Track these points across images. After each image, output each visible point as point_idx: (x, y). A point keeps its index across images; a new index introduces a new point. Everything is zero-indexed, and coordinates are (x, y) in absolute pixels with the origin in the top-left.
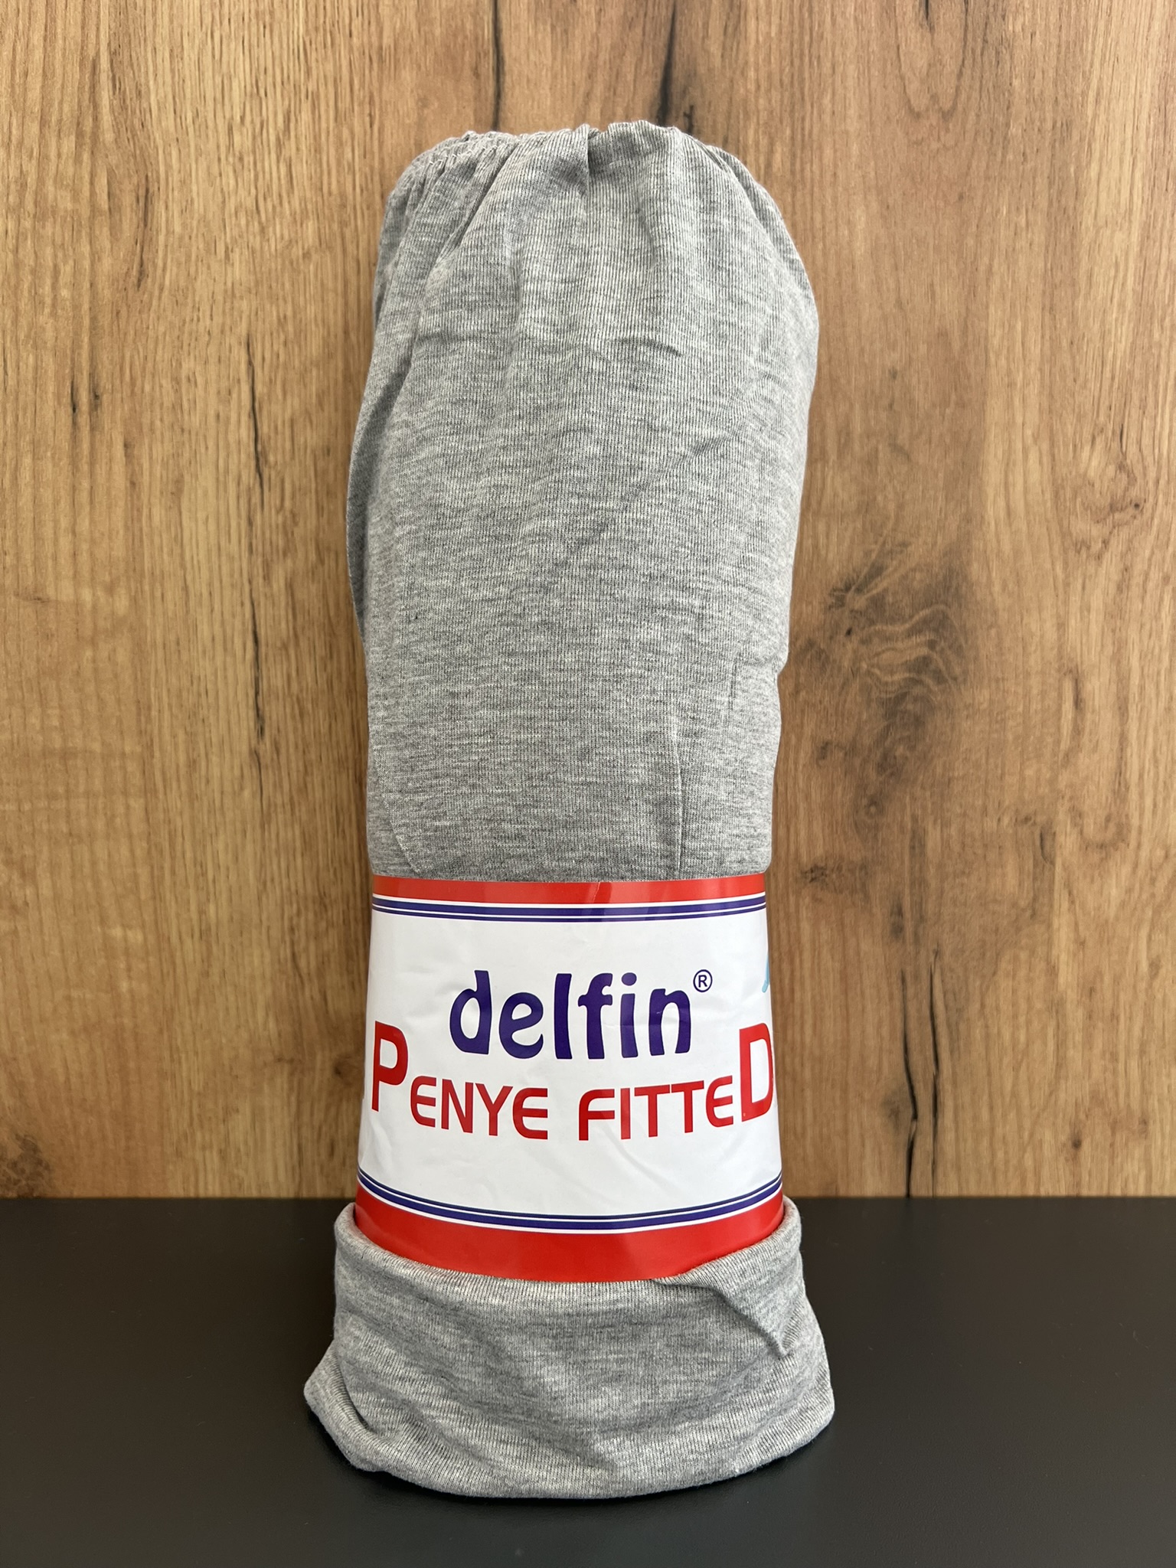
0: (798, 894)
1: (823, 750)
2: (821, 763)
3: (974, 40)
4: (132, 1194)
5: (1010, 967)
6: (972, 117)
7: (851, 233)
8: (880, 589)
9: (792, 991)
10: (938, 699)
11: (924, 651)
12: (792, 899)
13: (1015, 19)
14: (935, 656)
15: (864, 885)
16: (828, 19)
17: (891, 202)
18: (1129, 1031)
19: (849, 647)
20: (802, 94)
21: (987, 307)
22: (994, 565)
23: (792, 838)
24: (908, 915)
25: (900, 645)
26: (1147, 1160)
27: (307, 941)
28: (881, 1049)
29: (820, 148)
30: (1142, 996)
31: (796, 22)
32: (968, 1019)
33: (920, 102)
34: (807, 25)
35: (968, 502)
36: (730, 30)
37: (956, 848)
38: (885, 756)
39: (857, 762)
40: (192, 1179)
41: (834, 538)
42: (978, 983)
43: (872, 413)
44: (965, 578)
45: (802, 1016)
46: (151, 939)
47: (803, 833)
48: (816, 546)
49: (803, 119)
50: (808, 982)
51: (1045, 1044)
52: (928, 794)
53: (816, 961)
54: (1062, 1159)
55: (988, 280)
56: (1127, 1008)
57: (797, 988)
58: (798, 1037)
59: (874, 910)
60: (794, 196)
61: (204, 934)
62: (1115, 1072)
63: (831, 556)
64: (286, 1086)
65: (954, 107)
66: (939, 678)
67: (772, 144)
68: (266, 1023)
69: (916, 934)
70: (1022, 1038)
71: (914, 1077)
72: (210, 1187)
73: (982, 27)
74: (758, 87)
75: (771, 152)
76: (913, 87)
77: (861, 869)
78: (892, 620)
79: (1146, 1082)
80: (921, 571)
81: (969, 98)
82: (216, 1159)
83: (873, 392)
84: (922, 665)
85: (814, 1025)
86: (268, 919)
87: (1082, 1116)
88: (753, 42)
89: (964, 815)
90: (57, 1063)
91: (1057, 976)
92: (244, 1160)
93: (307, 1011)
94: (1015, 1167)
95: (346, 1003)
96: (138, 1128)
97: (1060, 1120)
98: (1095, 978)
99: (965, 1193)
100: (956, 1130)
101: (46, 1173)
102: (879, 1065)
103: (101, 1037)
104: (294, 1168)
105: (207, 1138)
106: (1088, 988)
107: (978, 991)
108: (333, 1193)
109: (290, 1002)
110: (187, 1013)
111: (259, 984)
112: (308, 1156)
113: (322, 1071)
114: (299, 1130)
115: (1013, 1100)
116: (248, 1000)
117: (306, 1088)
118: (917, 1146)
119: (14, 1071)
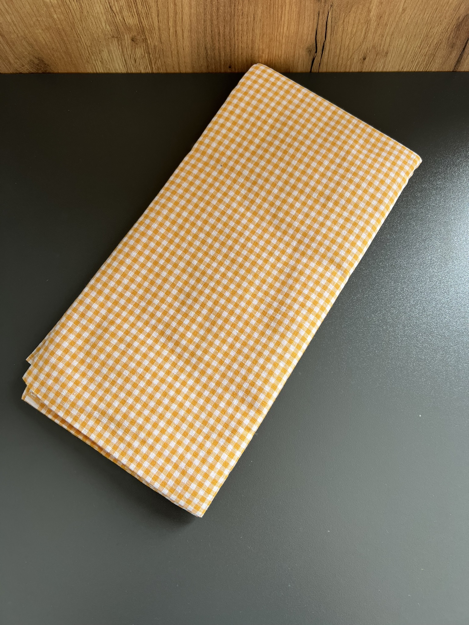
4: (76, 72)
5: (355, 10)
9: (281, 17)
18: (390, 29)
26: (385, 63)
28: (308, 34)
30: (397, 19)
32: (338, 25)
40: (94, 68)
42: (344, 15)
46: (60, 3)
50: (287, 14)
51: (362, 32)
53: (290, 8)
54: (359, 63)
56: (391, 22)
58: (282, 30)
62: (382, 40)
64: (117, 44)
68: (106, 27)
70: (355, 31)
71: (317, 42)
72: (100, 70)
79: (391, 43)
82: (100, 63)
85: (288, 27)
87: (368, 52)
90: (41, 39)
91: (370, 13)
92: (108, 63)
93: (119, 23)
94: (344, 65)
95: (131, 21)
96: (73, 55)
97: (361, 53)
98: (383, 13)
99: (328, 71)
100: (328, 55)
101: (48, 67)
102: (307, 38)
103: (52, 31)
104: (124, 65)
105: (96, 58)
106: (380, 17)
107: (343, 17)
108: (138, 72)
109: (112, 21)
110: (79, 24)
111: (101, 15)
112: (128, 62)
113: (128, 40)
114: (124, 56)
115: (348, 48)
116: (98, 20)
117: (123, 44)
118: (315, 59)
119: (28, 41)
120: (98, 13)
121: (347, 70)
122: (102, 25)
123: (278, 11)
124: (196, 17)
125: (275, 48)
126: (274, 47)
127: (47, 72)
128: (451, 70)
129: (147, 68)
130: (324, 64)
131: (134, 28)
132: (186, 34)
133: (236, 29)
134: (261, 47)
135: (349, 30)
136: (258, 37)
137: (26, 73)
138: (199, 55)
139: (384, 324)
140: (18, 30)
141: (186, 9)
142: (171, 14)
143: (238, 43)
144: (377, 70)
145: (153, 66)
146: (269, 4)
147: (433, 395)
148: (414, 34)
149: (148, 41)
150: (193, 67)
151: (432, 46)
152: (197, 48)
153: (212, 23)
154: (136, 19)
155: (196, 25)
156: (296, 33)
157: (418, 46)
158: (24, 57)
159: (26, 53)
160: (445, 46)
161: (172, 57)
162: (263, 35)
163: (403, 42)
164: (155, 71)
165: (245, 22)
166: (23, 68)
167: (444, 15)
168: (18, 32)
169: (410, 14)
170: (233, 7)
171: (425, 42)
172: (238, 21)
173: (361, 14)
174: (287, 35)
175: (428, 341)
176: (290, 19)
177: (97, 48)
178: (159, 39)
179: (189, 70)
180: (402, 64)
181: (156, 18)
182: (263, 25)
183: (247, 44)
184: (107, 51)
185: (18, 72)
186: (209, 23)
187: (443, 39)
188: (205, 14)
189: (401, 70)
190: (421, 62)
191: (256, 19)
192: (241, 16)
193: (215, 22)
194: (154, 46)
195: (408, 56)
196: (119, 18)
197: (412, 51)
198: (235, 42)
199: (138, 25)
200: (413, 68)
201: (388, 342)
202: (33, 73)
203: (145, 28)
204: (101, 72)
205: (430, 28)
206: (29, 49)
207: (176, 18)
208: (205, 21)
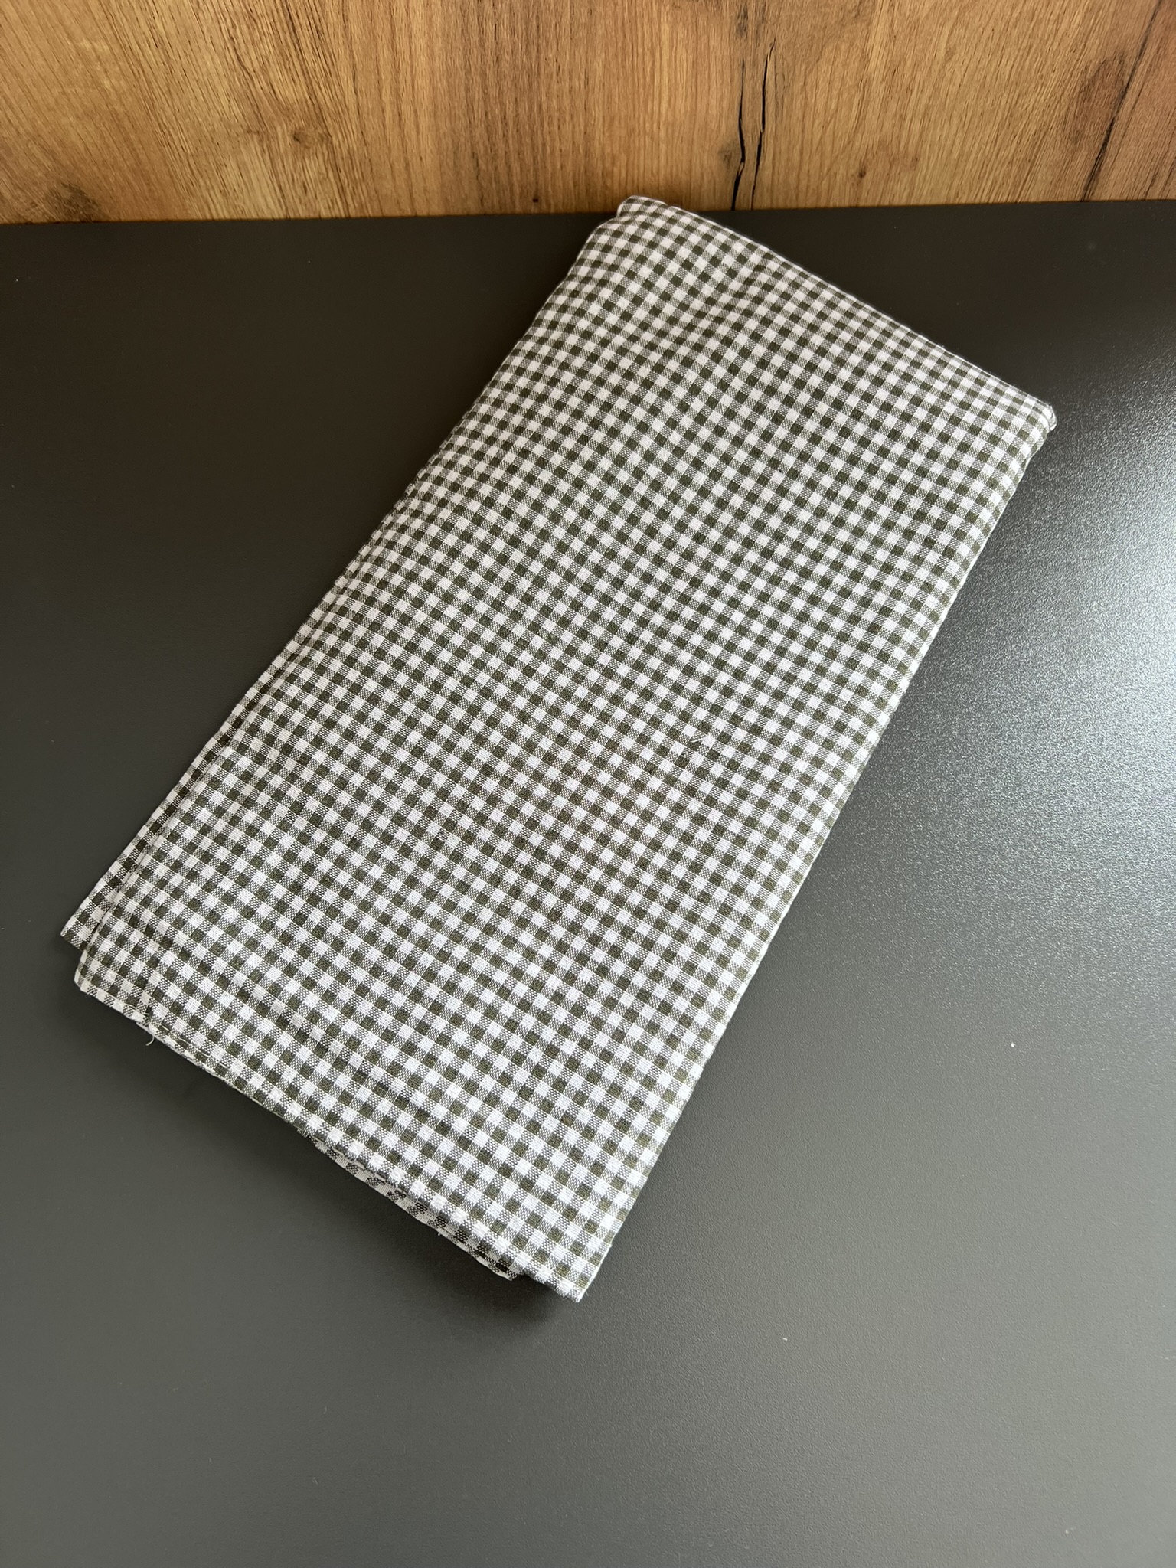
4: (164, 218)
5: (832, 55)
9: (653, 76)
18: (919, 99)
26: (912, 182)
27: (246, 46)
28: (721, 116)
30: (934, 75)
32: (792, 94)
40: (206, 208)
42: (803, 68)
46: (117, 50)
50: (665, 69)
51: (851, 110)
53: (673, 54)
54: (849, 185)
56: (921, 83)
58: (656, 109)
59: (724, 14)
61: (159, 43)
62: (901, 128)
64: (258, 149)
68: (230, 107)
70: (833, 106)
71: (744, 135)
72: (220, 213)
79: (924, 134)
82: (219, 195)
85: (670, 100)
86: (209, 30)
87: (870, 156)
90: (74, 137)
91: (869, 61)
92: (240, 195)
93: (260, 98)
94: (814, 190)
95: (291, 92)
96: (153, 177)
97: (852, 161)
98: (900, 61)
99: (774, 206)
100: (774, 168)
101: (95, 207)
102: (719, 126)
103: (101, 118)
104: (279, 200)
105: (208, 183)
106: (892, 70)
107: (803, 73)
108: (312, 215)
109: (245, 92)
110: (165, 102)
111: (216, 79)
112: (288, 191)
113: (284, 139)
114: (277, 177)
115: (820, 148)
116: (211, 92)
117: (274, 150)
118: (742, 177)
119: (42, 143)
120: (209, 74)
121: (823, 203)
122: (219, 101)
123: (643, 62)
124: (447, 81)
125: (642, 152)
126: (639, 149)
127: (93, 219)
128: (1078, 199)
129: (335, 205)
130: (765, 190)
131: (297, 108)
132: (425, 122)
133: (544, 107)
134: (608, 150)
135: (821, 105)
136: (600, 126)
137: (43, 224)
138: (458, 173)
139: (918, 818)
140: (18, 118)
141: (422, 62)
142: (386, 75)
143: (553, 140)
144: (896, 202)
145: (350, 201)
146: (620, 44)
147: (1043, 994)
148: (980, 110)
149: (334, 138)
150: (446, 201)
151: (1024, 140)
152: (452, 155)
153: (486, 94)
154: (301, 86)
155: (447, 98)
156: (691, 116)
157: (990, 141)
158: (35, 183)
159: (40, 174)
160: (1058, 138)
161: (394, 178)
162: (612, 120)
163: (953, 131)
164: (353, 213)
165: (566, 90)
166: (33, 210)
167: (1049, 63)
168: (17, 123)
169: (967, 62)
170: (534, 54)
171: (1008, 129)
172: (549, 89)
173: (845, 65)
174: (670, 119)
175: (1029, 858)
176: (673, 81)
177: (211, 160)
178: (360, 135)
179: (436, 209)
180: (955, 184)
181: (351, 83)
182: (610, 97)
183: (574, 143)
184: (234, 166)
185: (22, 221)
186: (478, 95)
187: (1050, 121)
188: (468, 73)
189: (955, 199)
190: (1000, 179)
191: (591, 82)
192: (554, 75)
193: (493, 92)
194: (349, 153)
195: (969, 166)
196: (260, 85)
197: (978, 153)
198: (544, 139)
199: (306, 101)
200: (984, 196)
201: (930, 861)
202: (58, 223)
203: (325, 108)
204: (222, 217)
205: (1017, 93)
206: (48, 163)
207: (397, 82)
208: (468, 90)
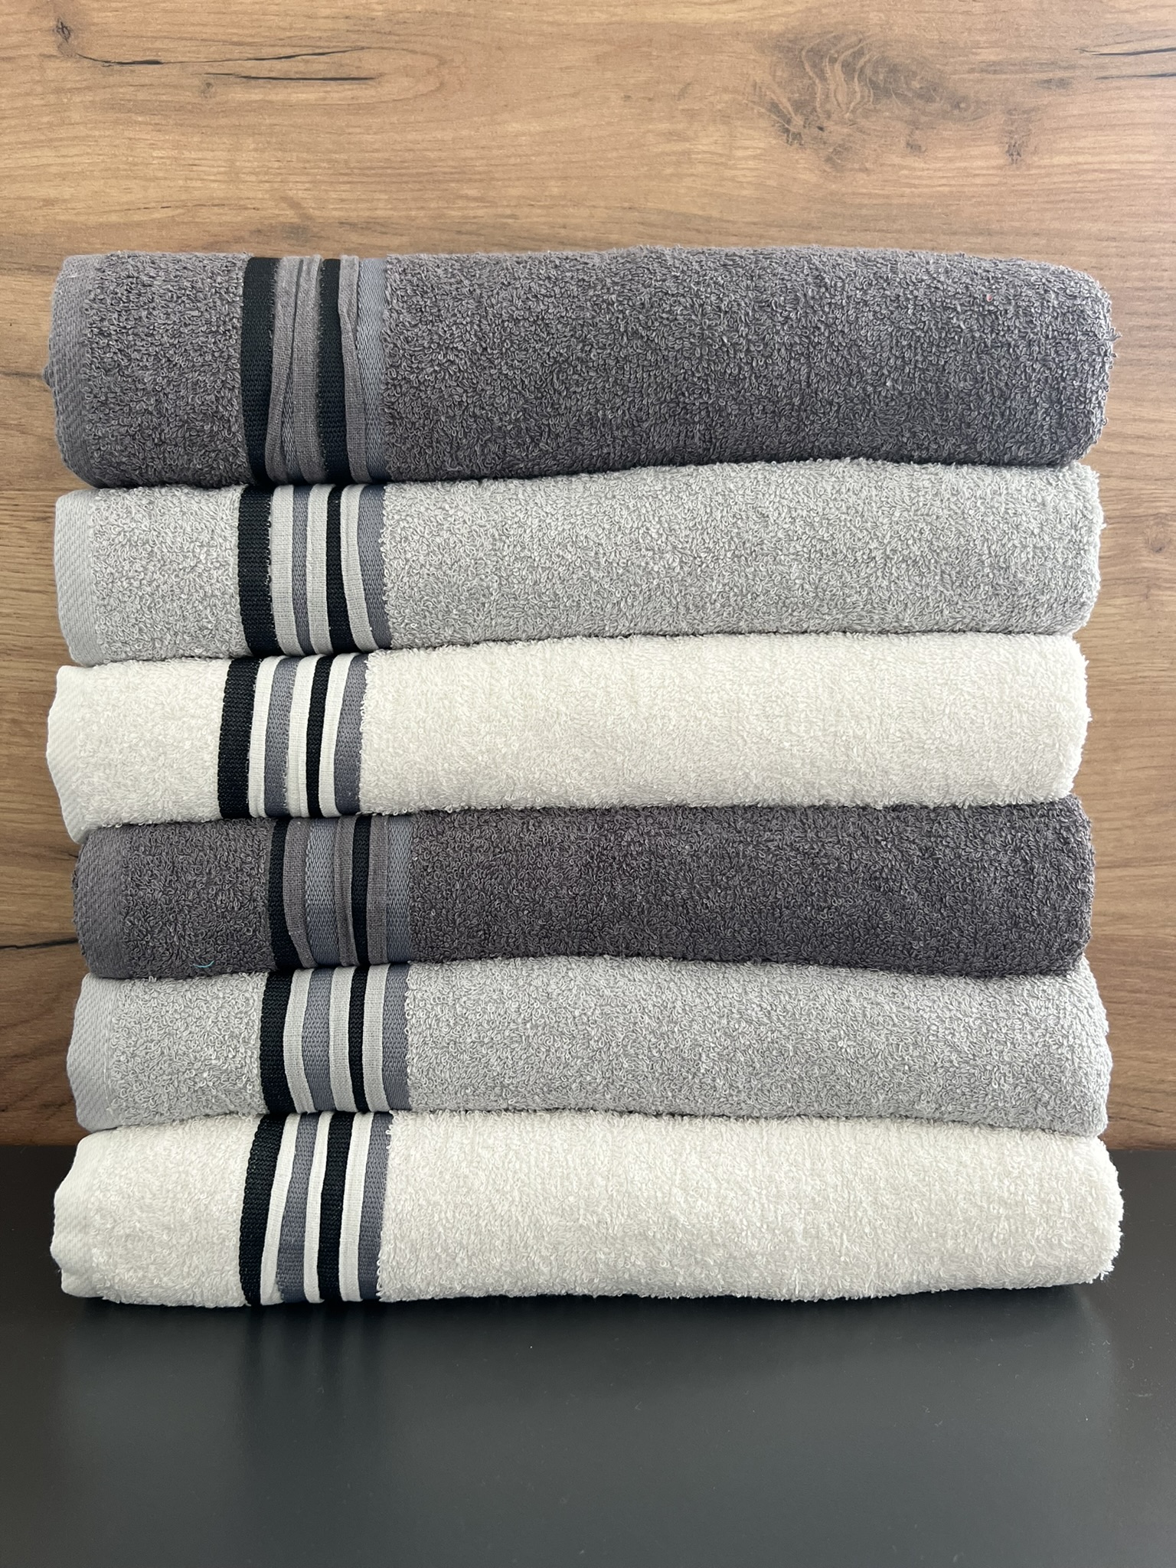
0: (1029, 167)
1: (914, 148)
2: (923, 149)
3: (388, 42)
6: (444, 42)
7: (524, 134)
8: (788, 105)
10: (876, 56)
11: (838, 66)
12: (1033, 172)
13: (374, 10)
14: (842, 57)
15: (1024, 112)
16: (376, 155)
17: (503, 103)
19: (832, 128)
20: (426, 174)
21: (577, 24)
22: (772, 12)
23: (984, 172)
24: (1051, 75)
25: (832, 87)
29: (465, 159)
31: (378, 179)
33: (432, 83)
34: (380, 171)
35: (724, 35)
36: (383, 230)
37: (996, 36)
38: (920, 96)
39: (923, 119)
41: (748, 143)
43: (655, 115)
44: (782, 35)
45: (1132, 163)
47: (980, 163)
48: (754, 157)
49: (445, 173)
52: (952, 60)
55: (559, 25)
57: (1109, 167)
60: (498, 180)
63: (762, 145)
65: (436, 56)
66: (860, 53)
67: (461, 197)
69: (1066, 68)
73: (380, 35)
74: (422, 208)
75: (467, 198)
76: (422, 88)
77: (1011, 114)
78: (813, 95)
80: (775, 71)
81: (430, 44)
83: (640, 115)
84: (848, 68)
88: (391, 212)
89: (969, 30)
